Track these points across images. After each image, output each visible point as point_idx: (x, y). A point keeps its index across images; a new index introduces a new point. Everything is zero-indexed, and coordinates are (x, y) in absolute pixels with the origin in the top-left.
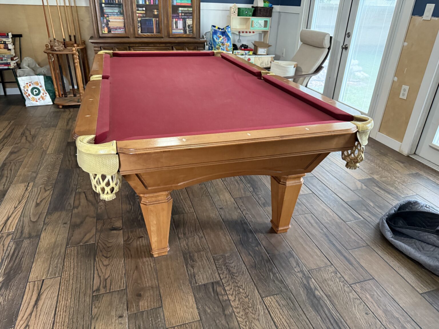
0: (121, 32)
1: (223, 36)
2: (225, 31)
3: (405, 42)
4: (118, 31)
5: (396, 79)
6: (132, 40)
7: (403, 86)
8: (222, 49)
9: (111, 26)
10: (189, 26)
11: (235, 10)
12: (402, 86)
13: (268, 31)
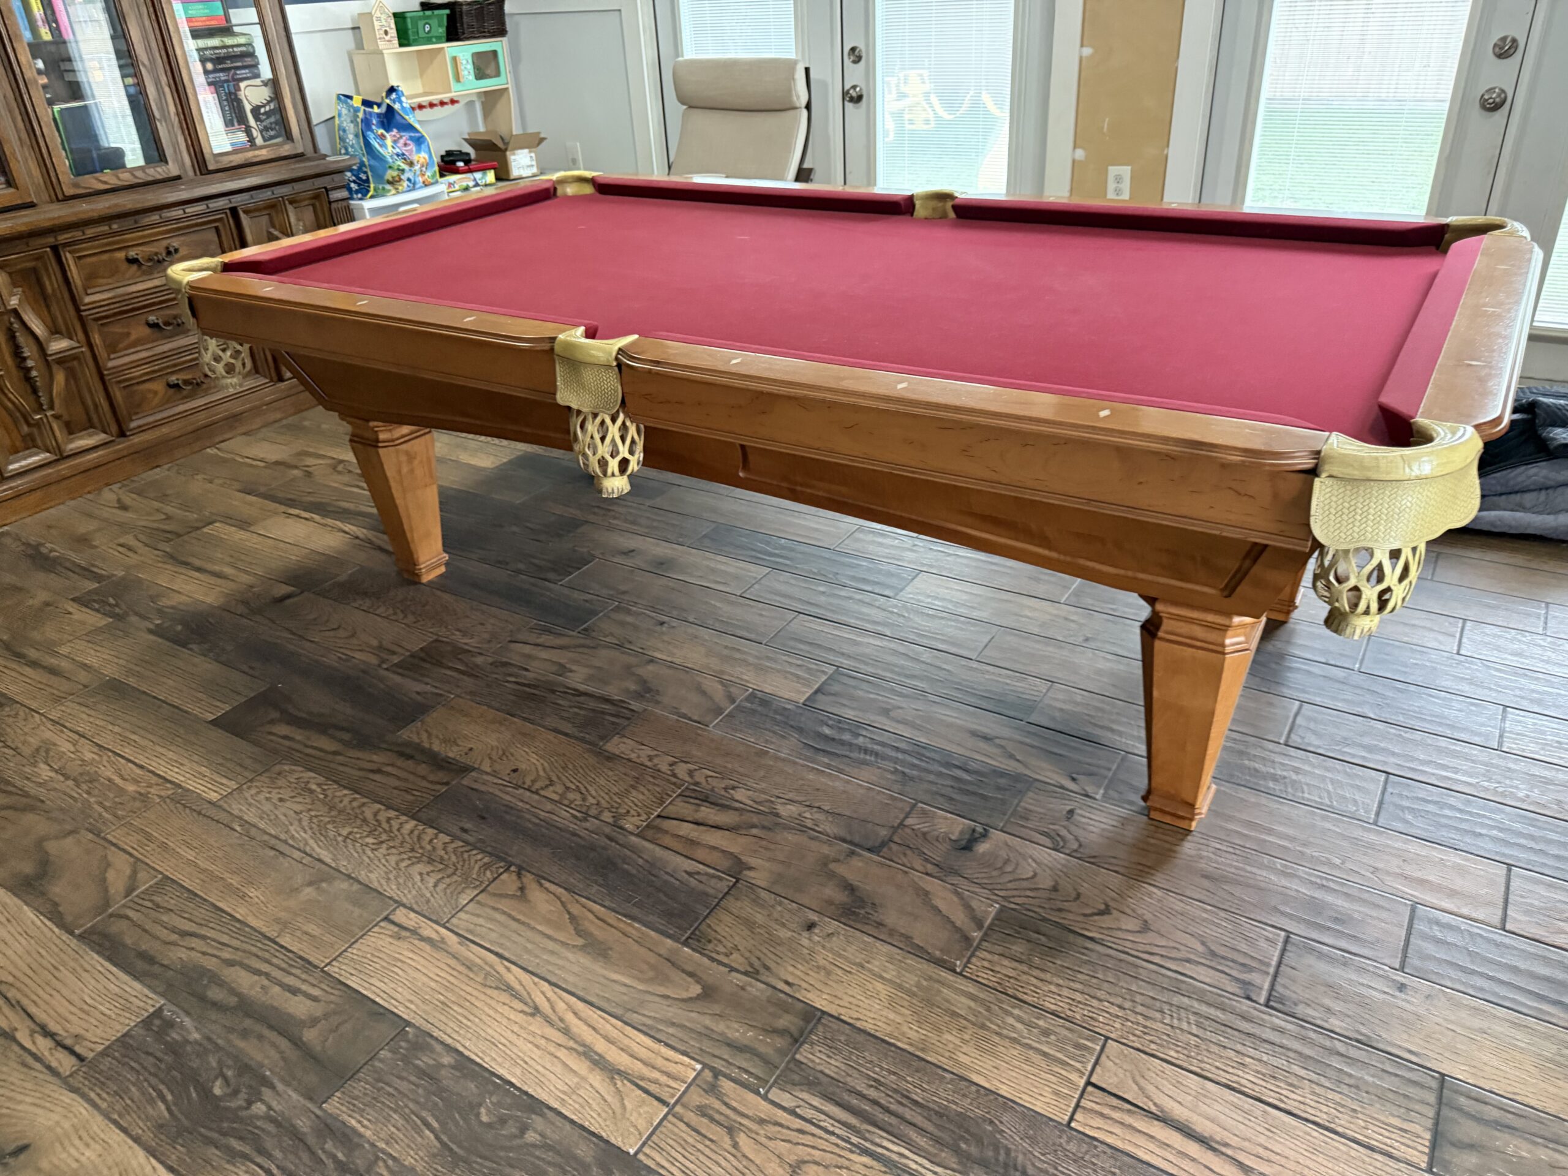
1: (390, 129)
2: (389, 106)
7: (1111, 168)
8: (409, 180)
11: (384, 22)
12: (1107, 171)
13: (506, 89)
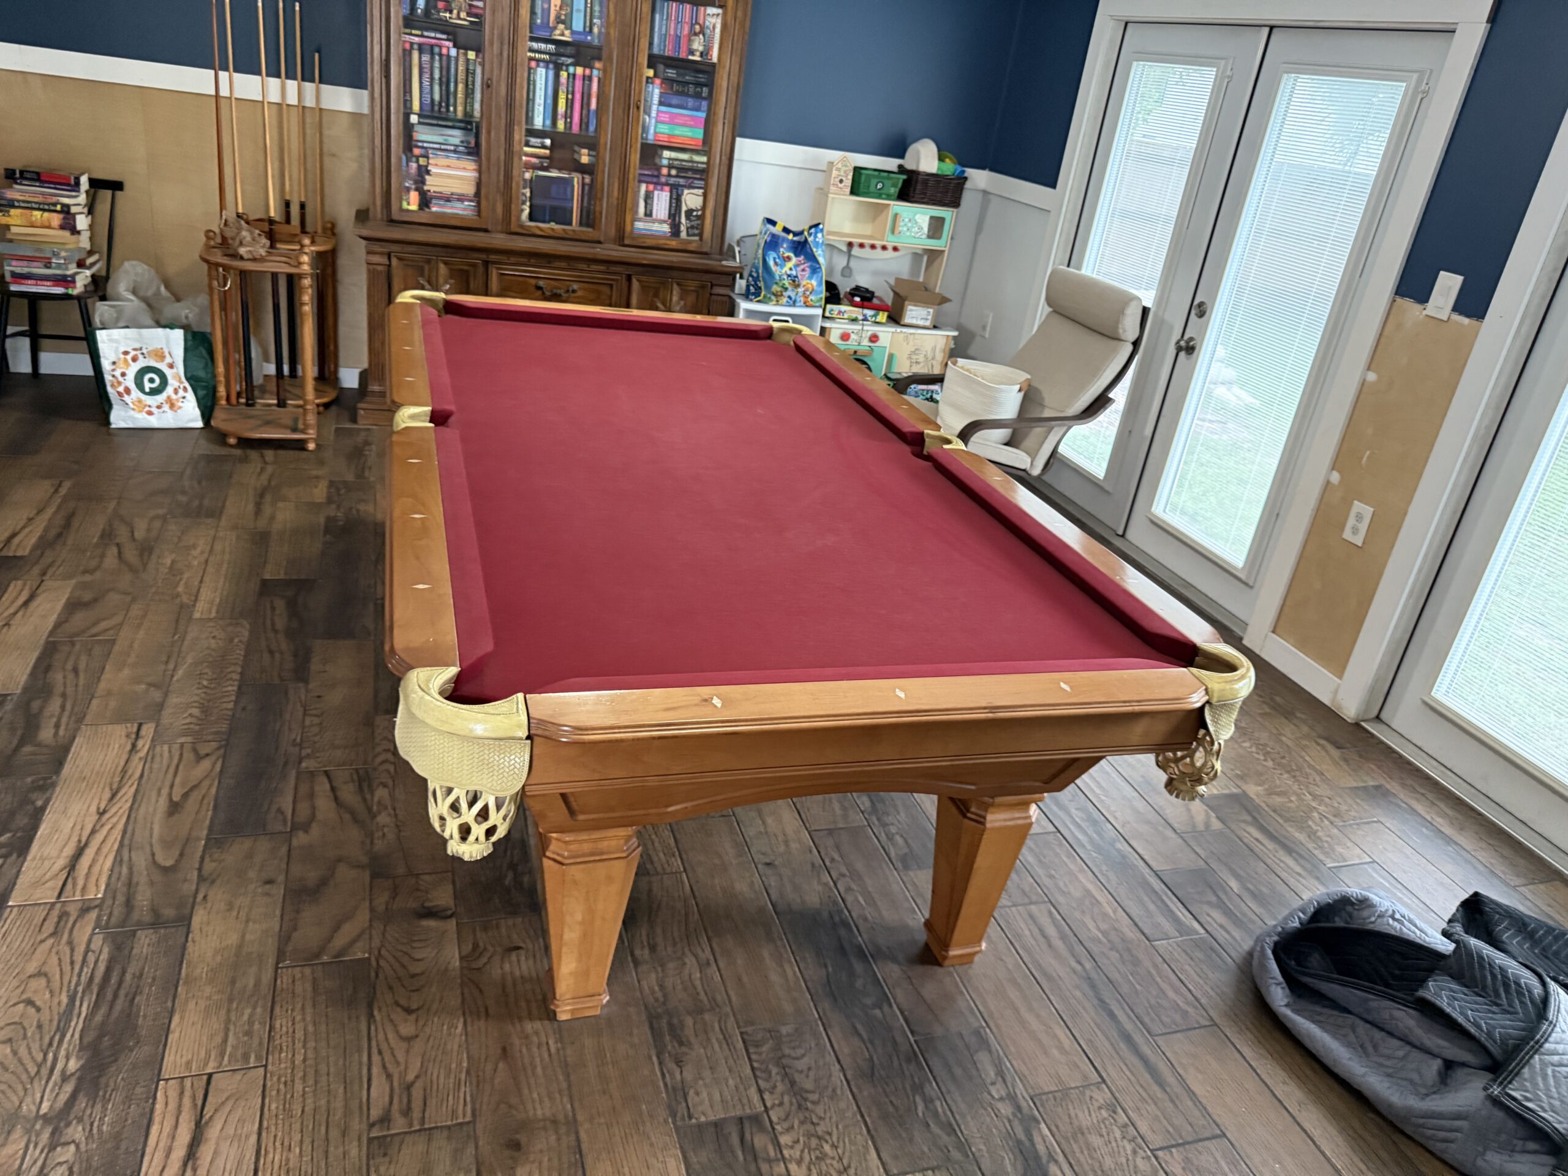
0: (463, 210)
1: (796, 255)
2: (806, 240)
3: (1369, 369)
4: (452, 208)
5: (1335, 477)
6: (499, 240)
7: (1356, 502)
8: (790, 297)
9: (432, 189)
10: (689, 212)
11: (842, 173)
12: (1351, 504)
13: (943, 251)
